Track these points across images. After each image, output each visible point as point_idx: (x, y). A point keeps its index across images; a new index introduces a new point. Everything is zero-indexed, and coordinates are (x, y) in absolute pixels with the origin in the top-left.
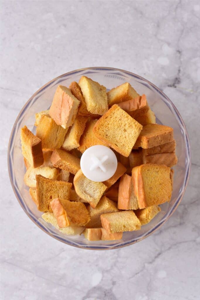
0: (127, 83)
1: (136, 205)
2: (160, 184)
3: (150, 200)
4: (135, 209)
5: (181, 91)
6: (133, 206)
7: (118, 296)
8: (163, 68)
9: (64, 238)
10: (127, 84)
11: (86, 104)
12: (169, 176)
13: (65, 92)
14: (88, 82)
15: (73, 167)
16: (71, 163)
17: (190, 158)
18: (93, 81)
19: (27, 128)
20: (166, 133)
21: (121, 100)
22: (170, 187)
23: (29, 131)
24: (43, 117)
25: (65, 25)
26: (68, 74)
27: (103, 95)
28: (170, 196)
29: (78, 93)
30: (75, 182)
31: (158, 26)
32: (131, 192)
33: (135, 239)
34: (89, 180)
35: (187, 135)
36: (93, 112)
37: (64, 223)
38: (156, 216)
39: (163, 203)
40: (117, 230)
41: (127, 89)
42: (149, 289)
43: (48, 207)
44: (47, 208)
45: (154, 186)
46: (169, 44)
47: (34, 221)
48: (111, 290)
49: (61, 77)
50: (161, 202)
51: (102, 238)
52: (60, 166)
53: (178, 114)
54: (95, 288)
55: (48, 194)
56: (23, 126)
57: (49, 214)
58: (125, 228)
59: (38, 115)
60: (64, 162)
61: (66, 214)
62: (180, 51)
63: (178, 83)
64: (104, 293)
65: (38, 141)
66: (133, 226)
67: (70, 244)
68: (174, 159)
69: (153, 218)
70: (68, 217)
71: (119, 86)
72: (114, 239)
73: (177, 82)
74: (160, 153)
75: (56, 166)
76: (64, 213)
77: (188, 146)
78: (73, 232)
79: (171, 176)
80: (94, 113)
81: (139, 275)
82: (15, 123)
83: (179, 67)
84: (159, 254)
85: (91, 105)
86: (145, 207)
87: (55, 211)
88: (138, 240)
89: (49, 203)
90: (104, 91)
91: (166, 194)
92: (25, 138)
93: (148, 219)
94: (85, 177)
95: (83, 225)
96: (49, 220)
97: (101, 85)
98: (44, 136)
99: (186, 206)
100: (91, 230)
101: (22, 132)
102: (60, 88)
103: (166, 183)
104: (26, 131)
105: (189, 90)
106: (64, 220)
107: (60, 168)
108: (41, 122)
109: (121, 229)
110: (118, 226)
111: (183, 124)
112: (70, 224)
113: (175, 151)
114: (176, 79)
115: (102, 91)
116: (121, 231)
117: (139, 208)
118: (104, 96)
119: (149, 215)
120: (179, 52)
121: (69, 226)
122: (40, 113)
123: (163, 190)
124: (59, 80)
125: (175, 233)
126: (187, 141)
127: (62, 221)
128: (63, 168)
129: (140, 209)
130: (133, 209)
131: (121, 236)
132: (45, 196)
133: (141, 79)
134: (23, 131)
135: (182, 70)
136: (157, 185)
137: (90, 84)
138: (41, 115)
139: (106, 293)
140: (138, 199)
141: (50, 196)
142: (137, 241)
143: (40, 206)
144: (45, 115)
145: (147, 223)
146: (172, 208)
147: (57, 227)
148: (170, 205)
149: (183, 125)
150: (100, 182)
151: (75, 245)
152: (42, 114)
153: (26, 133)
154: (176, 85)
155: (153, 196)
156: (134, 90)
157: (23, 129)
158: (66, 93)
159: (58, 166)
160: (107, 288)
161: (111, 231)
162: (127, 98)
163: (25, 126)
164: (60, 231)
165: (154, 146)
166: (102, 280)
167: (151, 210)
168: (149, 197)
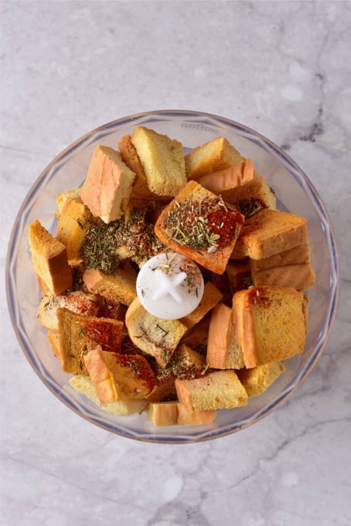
0: (222, 137)
1: (240, 361)
2: (283, 323)
3: (266, 352)
4: (238, 368)
5: (323, 148)
6: (233, 363)
7: (211, 519)
8: (291, 106)
9: (110, 423)
10: (222, 140)
11: (147, 178)
12: (301, 309)
13: (108, 157)
14: (148, 136)
15: (126, 291)
16: (121, 285)
17: (338, 275)
18: (158, 135)
19: (40, 224)
20: (293, 229)
21: (211, 170)
22: (302, 329)
23: (43, 230)
24: (69, 203)
25: (112, 31)
26: (113, 123)
27: (178, 159)
28: (302, 345)
29: (131, 158)
30: (128, 320)
31: (282, 30)
32: (231, 338)
33: (238, 424)
34: (153, 316)
35: (333, 235)
36: (161, 192)
37: (109, 394)
38: (276, 380)
39: (289, 356)
40: (203, 407)
41: (221, 149)
42: (268, 506)
43: (81, 366)
44: (79, 367)
45: (273, 327)
46: (301, 62)
47: (55, 392)
48: (199, 507)
49: (101, 130)
50: (285, 356)
51: (179, 421)
52: (102, 291)
53: (315, 194)
54: (170, 504)
55: (80, 343)
56: (32, 220)
57: (82, 378)
58: (219, 403)
59: (62, 198)
60: (108, 283)
61: (112, 378)
62: (322, 74)
63: (318, 134)
64: (187, 514)
65: (60, 248)
66: (233, 399)
67: (120, 433)
68: (309, 274)
69: (271, 384)
70: (115, 383)
71: (207, 144)
72: (201, 423)
73: (316, 132)
74: (281, 265)
75: (93, 291)
76: (108, 377)
77: (334, 254)
78: (126, 411)
79: (303, 307)
80: (161, 194)
81: (249, 480)
82: (18, 214)
83: (321, 105)
84: (286, 443)
85: (155, 180)
86: (256, 366)
87: (93, 372)
88: (243, 425)
89: (83, 359)
90: (179, 150)
91: (295, 341)
92: (37, 243)
93: (262, 387)
94: (146, 311)
95: (144, 397)
96: (82, 388)
97: (172, 139)
98: (72, 237)
99: (334, 357)
100: (159, 407)
101: (31, 232)
102: (99, 149)
103: (296, 322)
104: (39, 230)
105: (339, 146)
106: (109, 389)
107: (101, 295)
108: (66, 211)
109: (212, 405)
110: (206, 400)
111: (326, 214)
112: (119, 396)
113: (309, 261)
114: (316, 126)
115: (175, 151)
116: (211, 407)
117: (245, 367)
118: (179, 161)
119: (264, 380)
120: (321, 77)
121: (118, 400)
122: (65, 194)
123: (290, 333)
124: (97, 134)
125: (313, 405)
126: (333, 244)
127: (106, 391)
128: (106, 294)
129: (247, 368)
130: (233, 368)
131: (212, 418)
132: (74, 346)
133: (248, 132)
134: (32, 230)
135: (325, 109)
136: (278, 325)
137: (153, 140)
138: (67, 198)
139: (190, 514)
140: (243, 351)
141: (83, 346)
142: (242, 427)
143: (66, 363)
144: (73, 199)
145: (260, 394)
146: (306, 366)
147: (97, 401)
148: (303, 361)
149: (324, 215)
150: (173, 320)
151: (128, 436)
152: (68, 195)
153: (38, 234)
154: (315, 137)
155: (271, 344)
156: (236, 150)
157: (32, 227)
158: (110, 158)
159: (98, 291)
160: (192, 504)
161: (193, 409)
162: (221, 165)
163: (37, 221)
164: (103, 408)
165: (272, 254)
166: (183, 490)
167: (268, 370)
168: (263, 348)
